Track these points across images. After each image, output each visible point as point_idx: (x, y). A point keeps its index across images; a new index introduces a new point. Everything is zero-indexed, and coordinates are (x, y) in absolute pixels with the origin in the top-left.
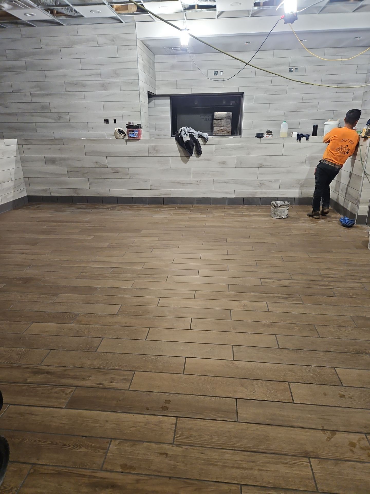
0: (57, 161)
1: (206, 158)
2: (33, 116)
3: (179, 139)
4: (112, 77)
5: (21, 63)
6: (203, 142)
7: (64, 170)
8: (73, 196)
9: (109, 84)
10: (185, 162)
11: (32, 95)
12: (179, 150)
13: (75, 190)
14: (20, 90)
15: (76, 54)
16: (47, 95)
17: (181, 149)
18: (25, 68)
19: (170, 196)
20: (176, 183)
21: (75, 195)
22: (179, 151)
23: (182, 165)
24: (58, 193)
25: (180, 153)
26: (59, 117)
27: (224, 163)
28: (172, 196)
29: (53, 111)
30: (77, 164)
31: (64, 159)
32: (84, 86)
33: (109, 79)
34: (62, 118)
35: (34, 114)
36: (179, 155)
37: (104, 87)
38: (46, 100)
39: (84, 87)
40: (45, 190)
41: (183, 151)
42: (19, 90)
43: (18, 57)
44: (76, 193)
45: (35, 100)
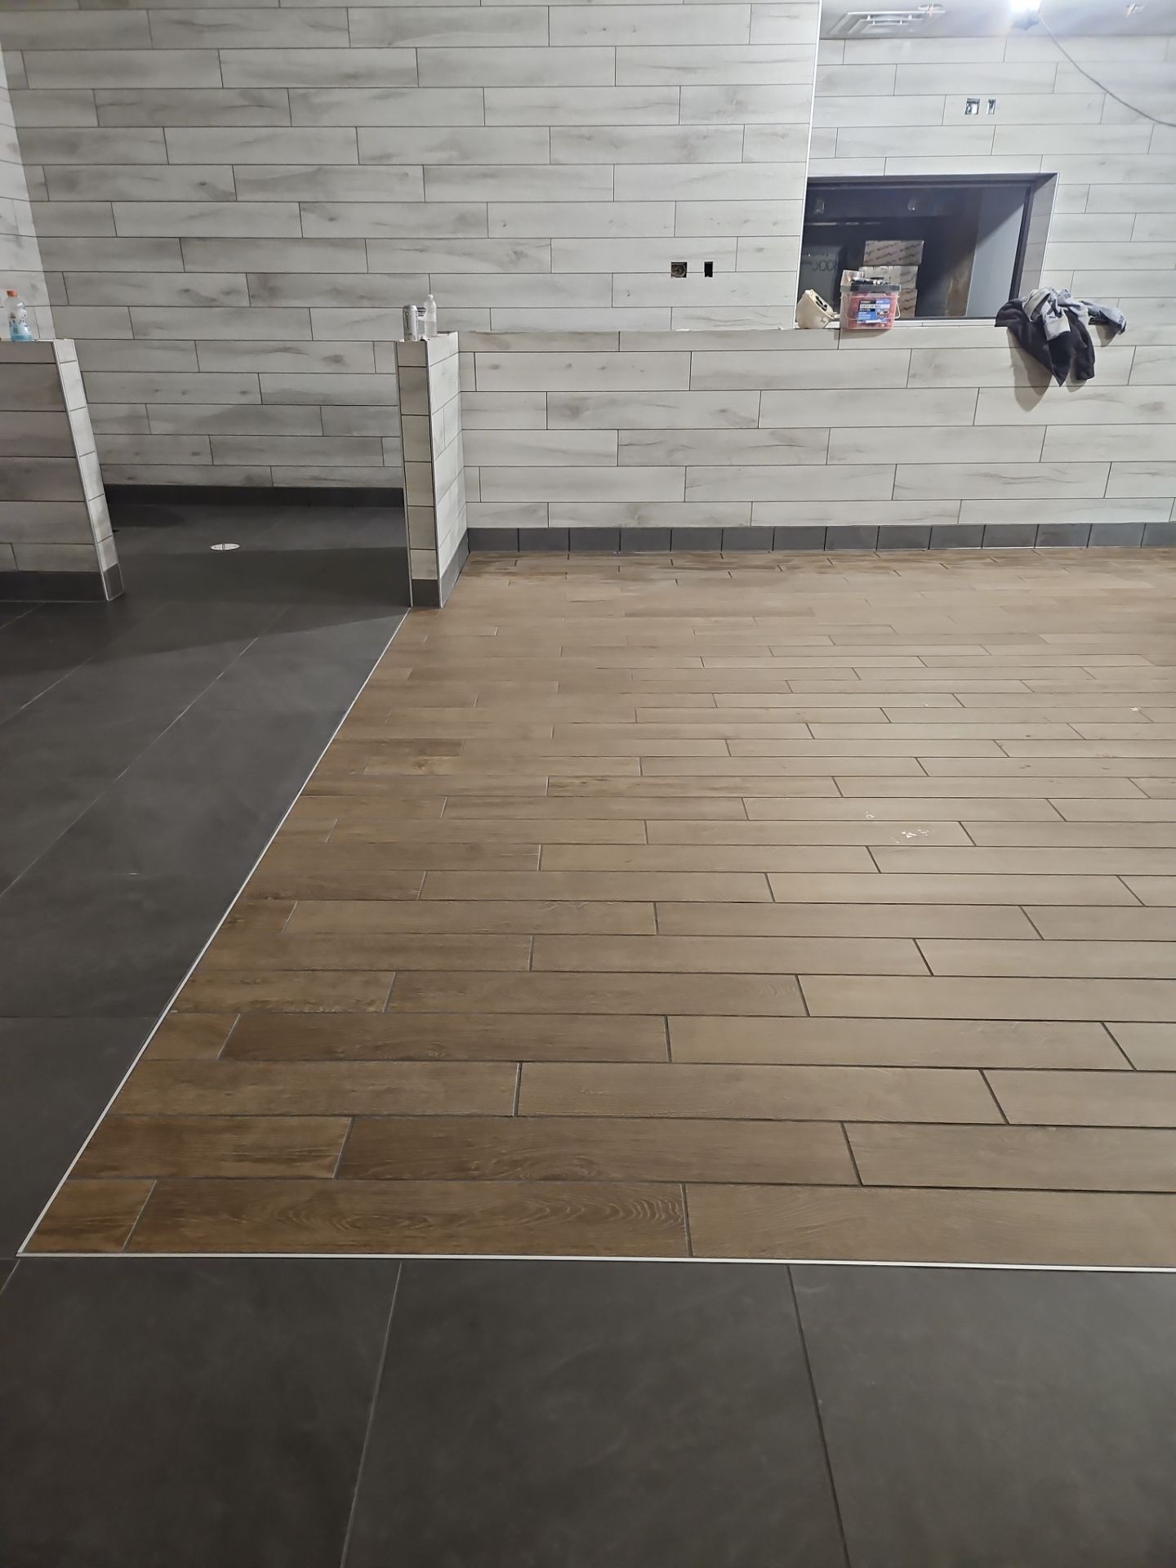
0: (588, 409)
1: (1101, 390)
2: (422, 251)
3: (1025, 329)
4: (718, 112)
5: (403, 58)
6: (1100, 338)
7: (608, 442)
8: (624, 526)
9: (705, 138)
10: (1027, 404)
11: (428, 174)
12: (1014, 365)
13: (635, 508)
14: (389, 156)
15: (604, 29)
16: (485, 176)
17: (1021, 363)
18: (415, 78)
19: (953, 522)
20: (986, 475)
21: (632, 524)
22: (1012, 369)
23: (1018, 415)
24: (572, 518)
25: (1015, 374)
26: (515, 253)
27: (1156, 407)
28: (964, 521)
29: (497, 232)
30: (656, 418)
31: (613, 403)
32: (616, 144)
33: (706, 122)
34: (526, 256)
35: (428, 243)
36: (1011, 382)
37: (687, 149)
38: (474, 194)
39: (616, 147)
40: (530, 510)
41: (1027, 368)
42: (382, 159)
43: (394, 35)
44: (636, 517)
45: (436, 192)
